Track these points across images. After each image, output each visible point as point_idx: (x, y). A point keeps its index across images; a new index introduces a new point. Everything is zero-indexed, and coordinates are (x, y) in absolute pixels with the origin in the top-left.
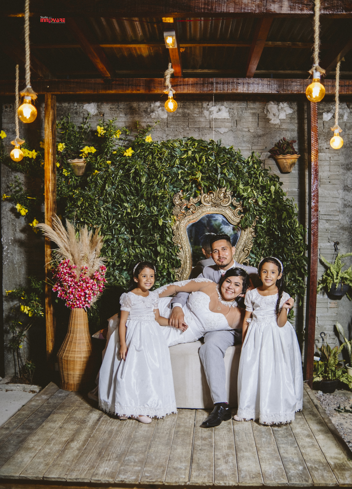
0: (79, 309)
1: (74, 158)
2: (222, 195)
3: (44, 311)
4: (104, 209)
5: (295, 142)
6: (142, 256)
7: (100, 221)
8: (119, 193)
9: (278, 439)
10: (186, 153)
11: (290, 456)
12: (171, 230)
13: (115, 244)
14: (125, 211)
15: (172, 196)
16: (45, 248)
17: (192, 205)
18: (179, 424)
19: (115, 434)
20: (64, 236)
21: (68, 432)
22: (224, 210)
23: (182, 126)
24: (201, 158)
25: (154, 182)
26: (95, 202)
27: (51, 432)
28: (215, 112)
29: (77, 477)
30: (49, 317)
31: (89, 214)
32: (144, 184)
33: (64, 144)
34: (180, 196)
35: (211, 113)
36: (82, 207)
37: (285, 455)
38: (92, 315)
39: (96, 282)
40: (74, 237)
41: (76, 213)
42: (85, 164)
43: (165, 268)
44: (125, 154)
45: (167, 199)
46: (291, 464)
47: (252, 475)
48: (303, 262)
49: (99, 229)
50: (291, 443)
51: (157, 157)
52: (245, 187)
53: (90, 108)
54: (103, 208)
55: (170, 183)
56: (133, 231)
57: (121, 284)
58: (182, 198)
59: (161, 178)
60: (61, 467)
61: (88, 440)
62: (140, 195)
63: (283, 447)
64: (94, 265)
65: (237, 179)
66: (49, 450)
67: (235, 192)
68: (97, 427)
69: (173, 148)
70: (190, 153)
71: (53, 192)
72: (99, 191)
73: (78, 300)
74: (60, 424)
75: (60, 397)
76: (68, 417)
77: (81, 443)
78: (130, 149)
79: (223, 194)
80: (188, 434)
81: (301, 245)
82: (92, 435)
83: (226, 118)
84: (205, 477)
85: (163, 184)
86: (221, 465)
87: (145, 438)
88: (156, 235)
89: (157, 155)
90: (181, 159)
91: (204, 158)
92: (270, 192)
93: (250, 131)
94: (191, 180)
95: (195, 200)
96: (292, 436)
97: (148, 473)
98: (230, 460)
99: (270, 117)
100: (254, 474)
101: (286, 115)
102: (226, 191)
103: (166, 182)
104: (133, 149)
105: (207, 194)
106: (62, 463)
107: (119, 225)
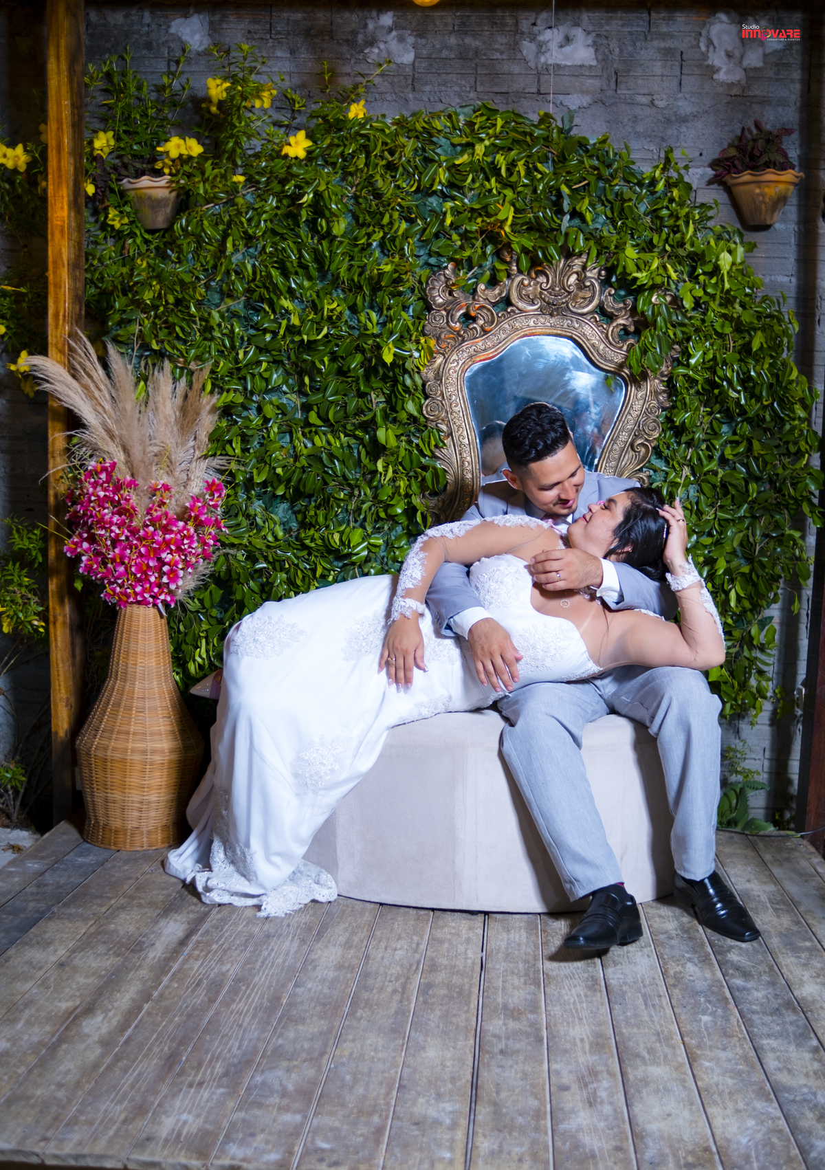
0: (142, 608)
1: (139, 174)
2: (573, 279)
3: (44, 616)
4: (222, 317)
5: (788, 132)
6: (332, 456)
7: (209, 352)
8: (266, 267)
9: (750, 1019)
10: (470, 151)
11: (803, 1081)
12: (419, 382)
13: (251, 421)
14: (284, 323)
15: (423, 279)
16: (50, 432)
17: (482, 307)
18: (432, 959)
19: (229, 992)
20: (104, 395)
21: (82, 980)
22: (577, 326)
23: (456, 88)
24: (511, 166)
25: (369, 235)
26: (194, 291)
27: (26, 977)
28: (553, 46)
29: (80, 1150)
30: (59, 633)
31: (178, 329)
32: (341, 242)
33: (111, 134)
34: (448, 279)
35: (541, 48)
36: (156, 308)
37: (783, 1078)
38: (182, 628)
39: (192, 530)
40: (131, 396)
41: (138, 328)
42: (174, 194)
43: (400, 495)
44: (286, 150)
45: (408, 285)
46: (810, 1115)
47: (682, 1154)
48: (807, 484)
49: (206, 373)
50: (794, 1034)
51: (384, 162)
52: (643, 255)
53: (188, 30)
54: (219, 312)
55: (419, 240)
56: (307, 380)
57: (270, 538)
58: (453, 284)
59: (391, 223)
60: (33, 1107)
61: (140, 1009)
62: (329, 276)
63: (773, 1050)
64: (189, 479)
65: (618, 233)
66: (8, 1045)
67: (610, 270)
68: (176, 966)
69: (428, 135)
70: (480, 149)
71: (74, 266)
72: (207, 263)
73: (139, 581)
74: (62, 952)
75: (81, 866)
76: (92, 930)
77: (115, 1022)
78: (301, 135)
79: (575, 276)
80: (461, 995)
81: (801, 434)
82: (156, 994)
83: (586, 63)
84: (520, 1160)
85: (397, 243)
86: (572, 1111)
87: (324, 1005)
88: (373, 396)
89: (382, 158)
90: (453, 168)
91: (521, 167)
92: (716, 270)
93: (656, 102)
94: (482, 232)
95: (494, 294)
96: (794, 1009)
97: (326, 1139)
98: (603, 1094)
99: (717, 63)
100: (692, 1153)
101: (765, 56)
102: (584, 268)
103: (406, 236)
104: (308, 136)
105: (529, 274)
106: (38, 1092)
107: (264, 365)
